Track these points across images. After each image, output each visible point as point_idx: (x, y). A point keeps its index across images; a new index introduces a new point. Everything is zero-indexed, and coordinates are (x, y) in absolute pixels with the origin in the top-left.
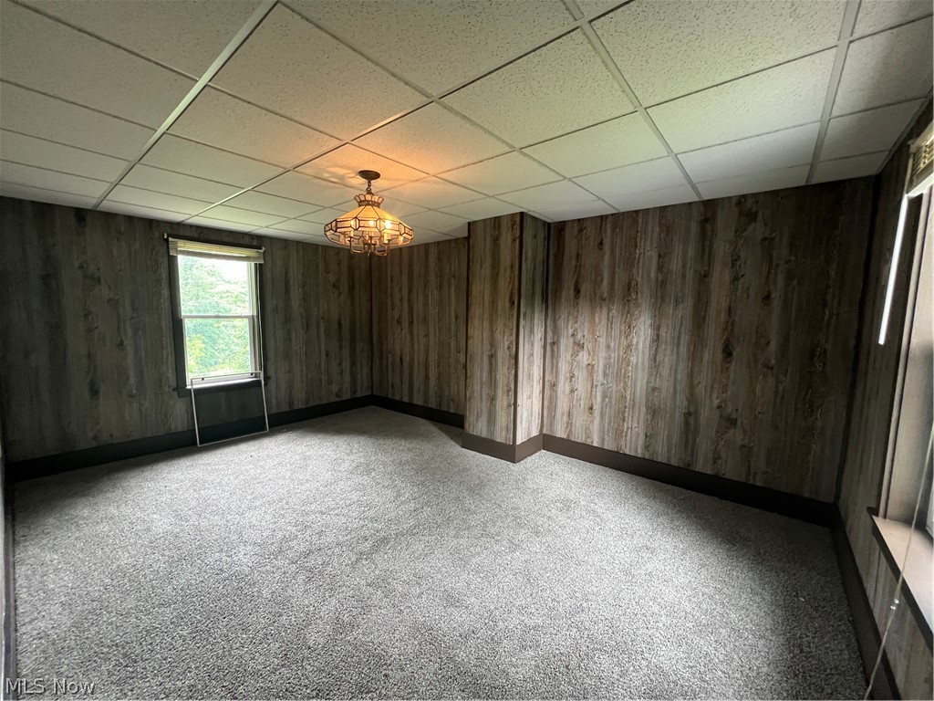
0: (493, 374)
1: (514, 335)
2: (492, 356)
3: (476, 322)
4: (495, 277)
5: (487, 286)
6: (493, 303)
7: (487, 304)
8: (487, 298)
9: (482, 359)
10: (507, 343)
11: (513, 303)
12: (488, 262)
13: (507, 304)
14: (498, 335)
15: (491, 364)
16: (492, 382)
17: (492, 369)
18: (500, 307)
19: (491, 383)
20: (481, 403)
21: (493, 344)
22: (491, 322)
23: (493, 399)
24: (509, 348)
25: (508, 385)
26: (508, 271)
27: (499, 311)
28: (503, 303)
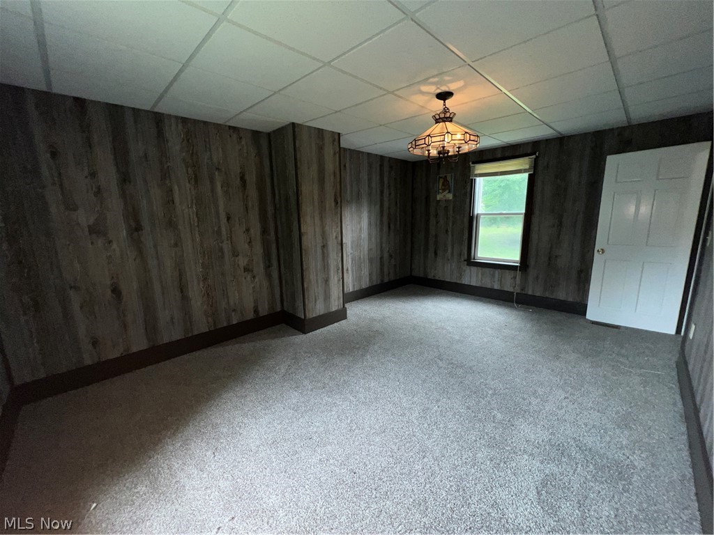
0: (326, 261)
1: (339, 227)
2: (324, 247)
3: (308, 219)
4: (321, 180)
5: (316, 187)
6: (322, 202)
7: (316, 203)
8: (316, 197)
9: (316, 251)
10: (335, 234)
11: (337, 203)
12: (315, 167)
13: (333, 204)
14: (327, 228)
15: (323, 253)
16: (326, 267)
17: (325, 256)
18: (327, 206)
19: (324, 269)
20: (318, 287)
21: (324, 236)
22: (321, 218)
23: (327, 281)
24: (336, 237)
25: (337, 266)
26: (332, 177)
27: (327, 209)
28: (330, 202)
